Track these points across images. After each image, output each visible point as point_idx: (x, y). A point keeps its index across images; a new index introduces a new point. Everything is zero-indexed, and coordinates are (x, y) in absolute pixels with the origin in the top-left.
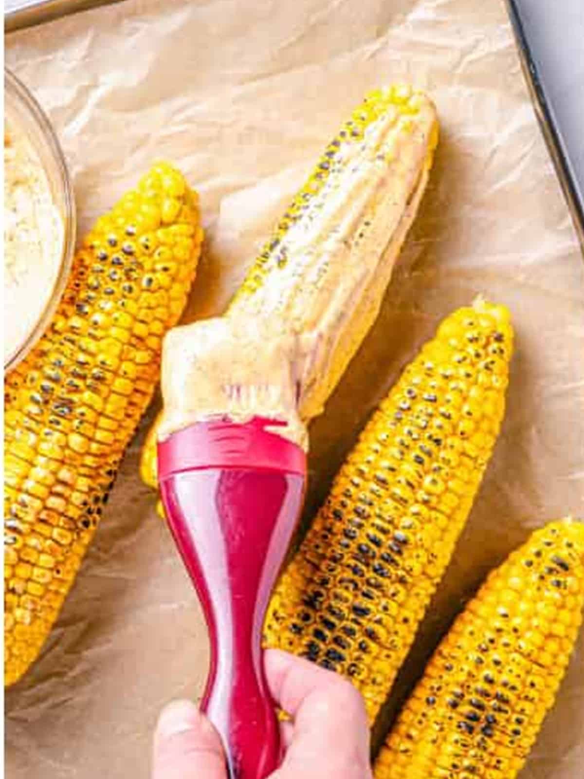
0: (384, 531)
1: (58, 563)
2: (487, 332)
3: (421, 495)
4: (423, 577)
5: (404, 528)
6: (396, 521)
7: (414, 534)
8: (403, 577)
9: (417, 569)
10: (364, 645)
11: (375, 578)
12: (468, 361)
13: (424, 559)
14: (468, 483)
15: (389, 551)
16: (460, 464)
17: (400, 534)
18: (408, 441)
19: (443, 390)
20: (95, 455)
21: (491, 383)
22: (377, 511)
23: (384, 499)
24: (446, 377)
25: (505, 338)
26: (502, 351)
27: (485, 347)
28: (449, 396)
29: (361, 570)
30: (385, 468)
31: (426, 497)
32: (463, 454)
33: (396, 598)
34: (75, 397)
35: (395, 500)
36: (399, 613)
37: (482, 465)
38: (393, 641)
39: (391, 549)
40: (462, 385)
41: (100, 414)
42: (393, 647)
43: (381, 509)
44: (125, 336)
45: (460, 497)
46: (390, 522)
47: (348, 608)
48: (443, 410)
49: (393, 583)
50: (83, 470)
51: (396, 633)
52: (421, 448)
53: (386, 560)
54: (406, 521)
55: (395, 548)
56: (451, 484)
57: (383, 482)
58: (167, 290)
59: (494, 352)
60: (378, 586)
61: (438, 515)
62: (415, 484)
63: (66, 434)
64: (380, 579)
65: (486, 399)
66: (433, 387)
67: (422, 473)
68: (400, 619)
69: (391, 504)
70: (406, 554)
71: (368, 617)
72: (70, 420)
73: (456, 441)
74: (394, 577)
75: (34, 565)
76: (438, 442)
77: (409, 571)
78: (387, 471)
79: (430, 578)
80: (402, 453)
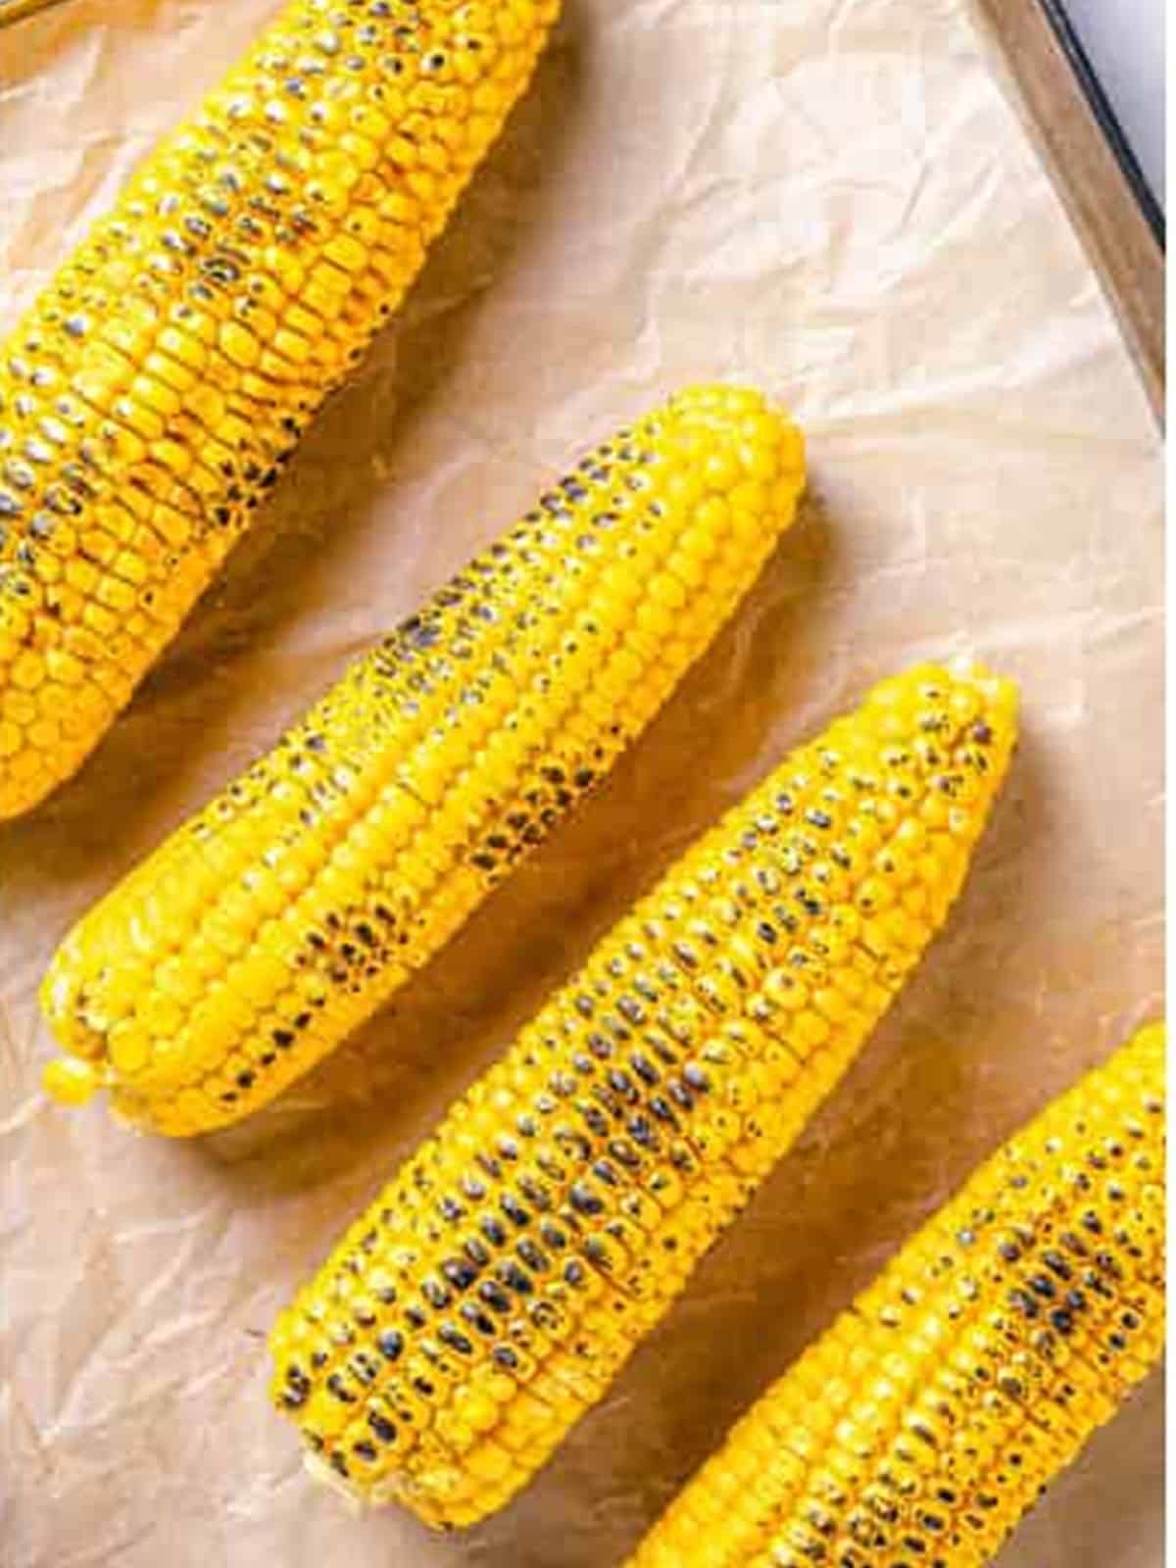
0: (668, 1058)
1: (152, 580)
2: (963, 718)
3: (756, 1003)
4: (722, 1166)
5: (707, 1058)
6: (694, 1042)
7: (725, 1077)
8: (684, 1157)
9: (715, 1148)
10: (575, 1273)
11: (626, 1145)
12: (911, 765)
13: (733, 1132)
14: (856, 1004)
15: (666, 1098)
16: (848, 962)
17: (695, 1069)
18: (755, 892)
19: (846, 810)
20: (268, 378)
21: (947, 820)
22: (662, 1014)
23: (680, 994)
24: (859, 785)
25: (995, 738)
26: (982, 763)
27: (952, 747)
28: (855, 824)
29: (604, 1123)
30: (696, 936)
31: (764, 1010)
32: (858, 943)
33: (660, 1194)
34: (251, 252)
35: (700, 1000)
36: (658, 1227)
37: (892, 976)
38: (634, 1280)
39: (672, 1095)
40: (887, 810)
41: (293, 298)
42: (634, 1290)
43: (670, 1011)
44: (368, 155)
45: (835, 1027)
46: (684, 1042)
47: (562, 1191)
48: (838, 848)
49: (661, 1161)
50: (235, 402)
51: (646, 1264)
52: (778, 911)
53: (659, 1116)
54: (715, 1047)
55: (681, 1096)
56: (819, 996)
57: (688, 961)
58: (469, 88)
59: (968, 760)
60: (630, 1161)
61: (781, 1051)
62: (749, 979)
63: (218, 322)
64: (637, 1148)
65: (928, 848)
66: (829, 799)
67: (768, 961)
68: (659, 1238)
69: (692, 1007)
70: (698, 1111)
71: (595, 1217)
72: (231, 297)
73: (850, 916)
74: (664, 1152)
75: (105, 570)
76: (812, 907)
77: (699, 1148)
78: (700, 942)
79: (736, 1171)
80: (738, 914)
